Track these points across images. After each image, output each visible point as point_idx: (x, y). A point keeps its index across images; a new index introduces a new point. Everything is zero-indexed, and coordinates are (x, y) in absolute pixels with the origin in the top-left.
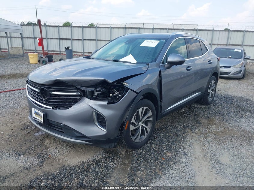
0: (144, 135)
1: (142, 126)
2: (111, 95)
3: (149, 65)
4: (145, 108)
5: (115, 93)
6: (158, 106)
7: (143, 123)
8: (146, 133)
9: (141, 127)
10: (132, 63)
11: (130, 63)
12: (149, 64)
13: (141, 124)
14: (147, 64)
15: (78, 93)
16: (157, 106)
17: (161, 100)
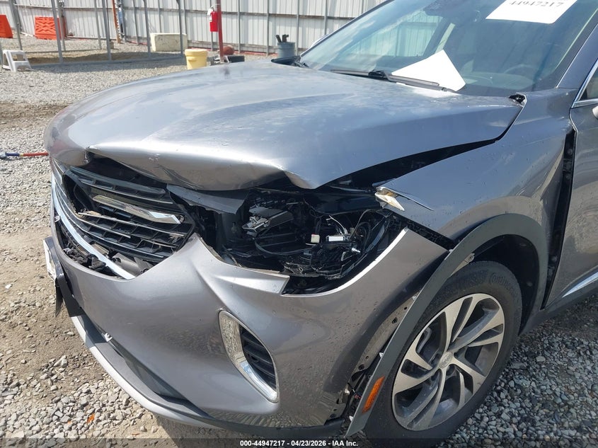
0: (457, 400)
1: (452, 366)
2: (315, 238)
3: (520, 101)
4: (477, 298)
5: (334, 233)
6: (536, 282)
7: (456, 355)
8: (464, 390)
9: (444, 371)
10: (443, 89)
11: (436, 86)
12: (522, 98)
13: (448, 359)
14: (513, 97)
15: (173, 216)
16: (530, 284)
17: (550, 257)
